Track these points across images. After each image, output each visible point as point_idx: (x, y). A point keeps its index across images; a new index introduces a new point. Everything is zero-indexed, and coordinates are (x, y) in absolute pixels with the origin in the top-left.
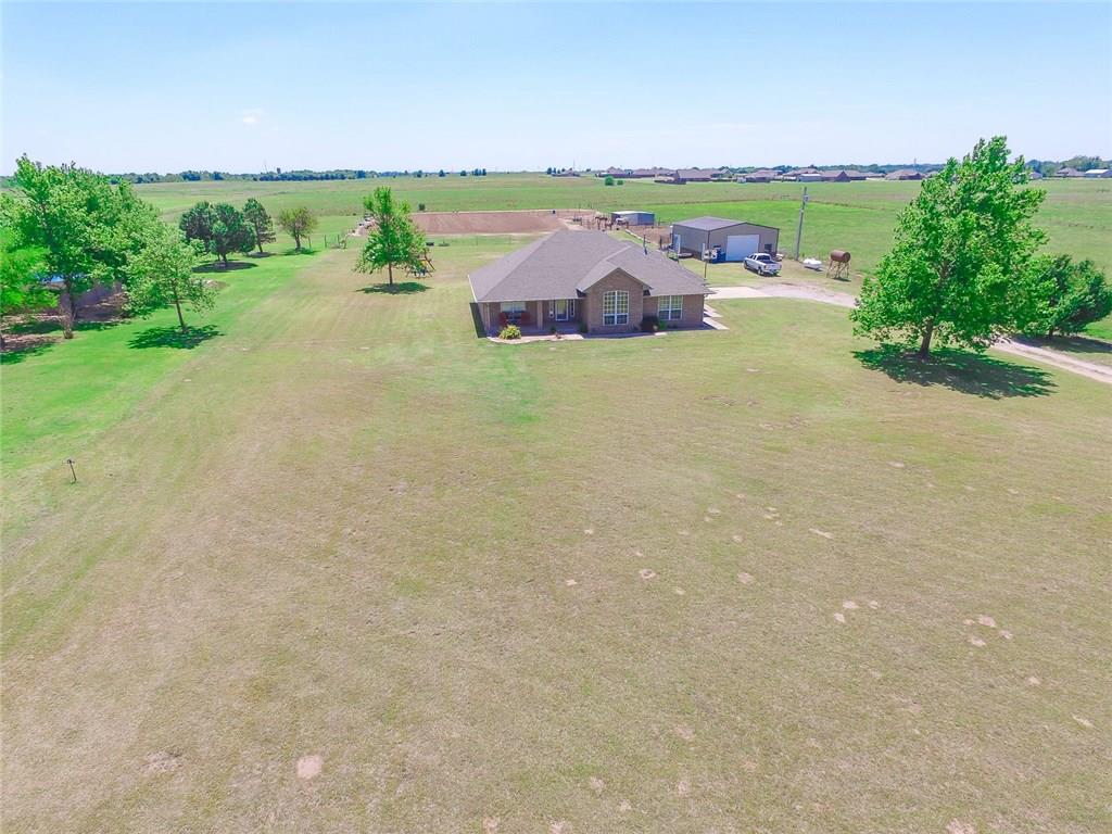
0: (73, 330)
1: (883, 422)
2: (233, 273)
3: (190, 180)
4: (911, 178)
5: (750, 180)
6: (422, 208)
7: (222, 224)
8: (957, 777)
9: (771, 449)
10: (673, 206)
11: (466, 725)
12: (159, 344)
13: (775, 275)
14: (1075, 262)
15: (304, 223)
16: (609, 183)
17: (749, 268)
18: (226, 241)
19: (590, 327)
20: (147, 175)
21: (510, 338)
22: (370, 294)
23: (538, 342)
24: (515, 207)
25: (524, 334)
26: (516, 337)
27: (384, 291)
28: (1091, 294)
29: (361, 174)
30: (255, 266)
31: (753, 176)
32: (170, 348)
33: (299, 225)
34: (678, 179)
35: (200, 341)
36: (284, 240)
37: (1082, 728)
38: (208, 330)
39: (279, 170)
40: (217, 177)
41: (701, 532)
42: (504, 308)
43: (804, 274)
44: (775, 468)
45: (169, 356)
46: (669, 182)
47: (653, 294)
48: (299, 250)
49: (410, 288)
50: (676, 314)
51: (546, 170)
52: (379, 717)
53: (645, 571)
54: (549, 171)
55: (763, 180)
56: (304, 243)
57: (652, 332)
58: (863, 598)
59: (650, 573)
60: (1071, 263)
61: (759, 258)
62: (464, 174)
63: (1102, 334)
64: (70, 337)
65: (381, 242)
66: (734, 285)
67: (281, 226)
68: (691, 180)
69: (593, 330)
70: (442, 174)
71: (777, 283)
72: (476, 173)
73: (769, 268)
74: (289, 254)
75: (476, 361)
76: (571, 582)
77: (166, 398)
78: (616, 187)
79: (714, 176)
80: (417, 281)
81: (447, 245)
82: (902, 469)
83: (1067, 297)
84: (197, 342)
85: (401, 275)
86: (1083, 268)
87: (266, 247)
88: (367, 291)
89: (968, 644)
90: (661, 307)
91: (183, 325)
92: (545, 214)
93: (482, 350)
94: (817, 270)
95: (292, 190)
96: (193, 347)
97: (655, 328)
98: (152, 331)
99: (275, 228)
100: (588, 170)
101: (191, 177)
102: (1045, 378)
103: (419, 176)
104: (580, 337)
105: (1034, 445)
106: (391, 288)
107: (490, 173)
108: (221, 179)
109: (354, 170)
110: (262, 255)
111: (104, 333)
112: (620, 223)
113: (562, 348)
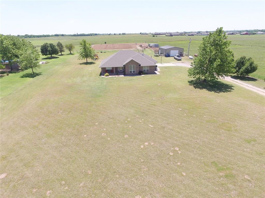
0: (9, 73)
1: (184, 98)
2: (53, 59)
3: (57, 36)
4: (231, 34)
5: (189, 35)
6: (105, 43)
7: (50, 48)
8: (146, 186)
9: (152, 105)
10: (166, 42)
11: (42, 168)
12: (26, 77)
13: (181, 60)
14: (247, 58)
15: (71, 48)
16: (154, 36)
17: (175, 58)
18: (51, 52)
19: (126, 73)
20: (47, 35)
21: (106, 76)
22: (81, 65)
23: (112, 77)
24: (127, 43)
25: (110, 75)
26: (108, 76)
27: (84, 64)
28: (249, 66)
29: (96, 34)
30: (58, 58)
31: (190, 34)
32: (28, 78)
33: (70, 48)
34: (171, 35)
35: (36, 76)
36: (67, 51)
37: (183, 175)
38: (39, 73)
39: (77, 33)
40: (63, 35)
41: (123, 125)
42: (107, 69)
43: (188, 60)
44: (150, 109)
45: (27, 80)
46: (169, 36)
47: (141, 66)
48: (71, 54)
49: (91, 63)
50: (147, 70)
51: (140, 33)
52: (25, 165)
53: (104, 134)
54: (141, 33)
55: (193, 35)
56: (72, 52)
57: (141, 75)
58: (150, 142)
59: (105, 134)
60: (246, 58)
61: (177, 56)
62: (120, 34)
63: (255, 76)
64: (8, 75)
65: (84, 52)
66: (169, 63)
67: (66, 48)
68: (174, 35)
69: (127, 74)
70: (115, 34)
71: (180, 62)
72: (123, 34)
73: (179, 58)
74: (68, 55)
75: (95, 82)
76: (85, 136)
77: (21, 90)
78: (155, 37)
79: (181, 34)
80: (93, 62)
81: (106, 52)
82: (181, 110)
83: (244, 67)
84: (35, 76)
85: (89, 60)
86: (249, 60)
87: (63, 53)
88: (81, 64)
89: (168, 154)
90: (144, 69)
91: (33, 73)
92: (134, 44)
93: (98, 79)
94: (192, 59)
95: (79, 38)
96: (34, 78)
97: (142, 74)
98: (27, 74)
99: (65, 49)
100: (150, 33)
101: (57, 35)
102: (232, 88)
103: (109, 35)
104: (123, 76)
105: (218, 105)
106: (87, 63)
107: (126, 34)
108: (64, 36)
109: (94, 33)
110: (62, 55)
111: (16, 74)
112: (150, 47)
113: (117, 79)
